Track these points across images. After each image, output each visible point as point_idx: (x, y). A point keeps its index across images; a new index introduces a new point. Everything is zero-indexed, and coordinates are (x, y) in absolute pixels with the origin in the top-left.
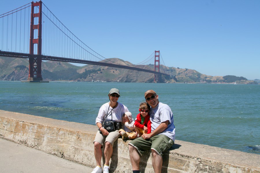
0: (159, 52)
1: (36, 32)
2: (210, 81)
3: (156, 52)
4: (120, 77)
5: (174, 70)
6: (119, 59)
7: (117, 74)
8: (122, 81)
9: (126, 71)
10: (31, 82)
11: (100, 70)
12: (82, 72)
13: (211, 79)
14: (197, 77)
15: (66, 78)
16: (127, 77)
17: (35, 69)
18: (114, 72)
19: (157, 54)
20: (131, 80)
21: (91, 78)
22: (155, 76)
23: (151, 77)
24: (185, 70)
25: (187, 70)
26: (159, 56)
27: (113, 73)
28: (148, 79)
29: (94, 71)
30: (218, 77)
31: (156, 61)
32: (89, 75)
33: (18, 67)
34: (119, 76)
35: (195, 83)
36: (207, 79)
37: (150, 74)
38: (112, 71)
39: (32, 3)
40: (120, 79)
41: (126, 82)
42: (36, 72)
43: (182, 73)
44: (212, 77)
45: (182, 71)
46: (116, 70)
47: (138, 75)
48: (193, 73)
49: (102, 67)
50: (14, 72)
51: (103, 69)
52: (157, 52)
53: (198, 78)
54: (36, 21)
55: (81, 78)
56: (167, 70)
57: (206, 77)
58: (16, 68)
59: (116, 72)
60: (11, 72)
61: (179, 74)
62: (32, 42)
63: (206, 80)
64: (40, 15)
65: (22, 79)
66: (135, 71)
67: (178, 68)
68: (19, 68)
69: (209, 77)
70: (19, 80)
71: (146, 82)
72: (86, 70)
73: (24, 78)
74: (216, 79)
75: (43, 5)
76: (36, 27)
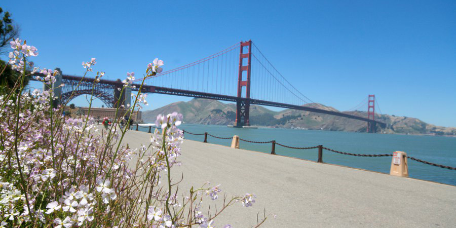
0: (374, 96)
1: (245, 74)
2: (441, 133)
3: (369, 96)
4: (324, 125)
5: (388, 118)
6: (320, 104)
7: (320, 120)
8: (326, 129)
9: (330, 118)
10: (234, 127)
11: (300, 116)
12: (279, 117)
13: (444, 131)
14: (421, 127)
15: (263, 124)
16: (333, 125)
17: (243, 114)
18: (316, 118)
19: (372, 99)
20: (338, 128)
21: (290, 124)
22: (369, 124)
23: (363, 126)
24: (403, 118)
25: (405, 118)
26: (373, 101)
27: (315, 120)
28: (359, 128)
29: (294, 117)
30: (453, 128)
31: (369, 107)
32: (288, 122)
33: (214, 110)
34: (324, 123)
35: (420, 135)
36: (437, 130)
37: (362, 122)
38: (314, 117)
39: (241, 43)
40: (324, 127)
41: (331, 130)
42: (244, 116)
43: (399, 122)
44: (443, 128)
45: (398, 120)
46: (319, 116)
47: (346, 123)
48: (415, 122)
49: (303, 113)
50: (210, 115)
51: (304, 115)
52: (371, 96)
53: (422, 129)
54: (245, 62)
55: (279, 124)
56: (379, 118)
57: (435, 128)
58: (212, 111)
59: (319, 118)
60: (207, 116)
61: (395, 123)
62: (240, 85)
63: (435, 132)
64: (250, 56)
65: (217, 123)
66: (343, 118)
67: (393, 116)
68: (215, 112)
69: (438, 128)
70: (214, 124)
71: (356, 132)
72: (283, 115)
73: (220, 122)
74: (450, 131)
75: (252, 44)
76: (245, 68)
